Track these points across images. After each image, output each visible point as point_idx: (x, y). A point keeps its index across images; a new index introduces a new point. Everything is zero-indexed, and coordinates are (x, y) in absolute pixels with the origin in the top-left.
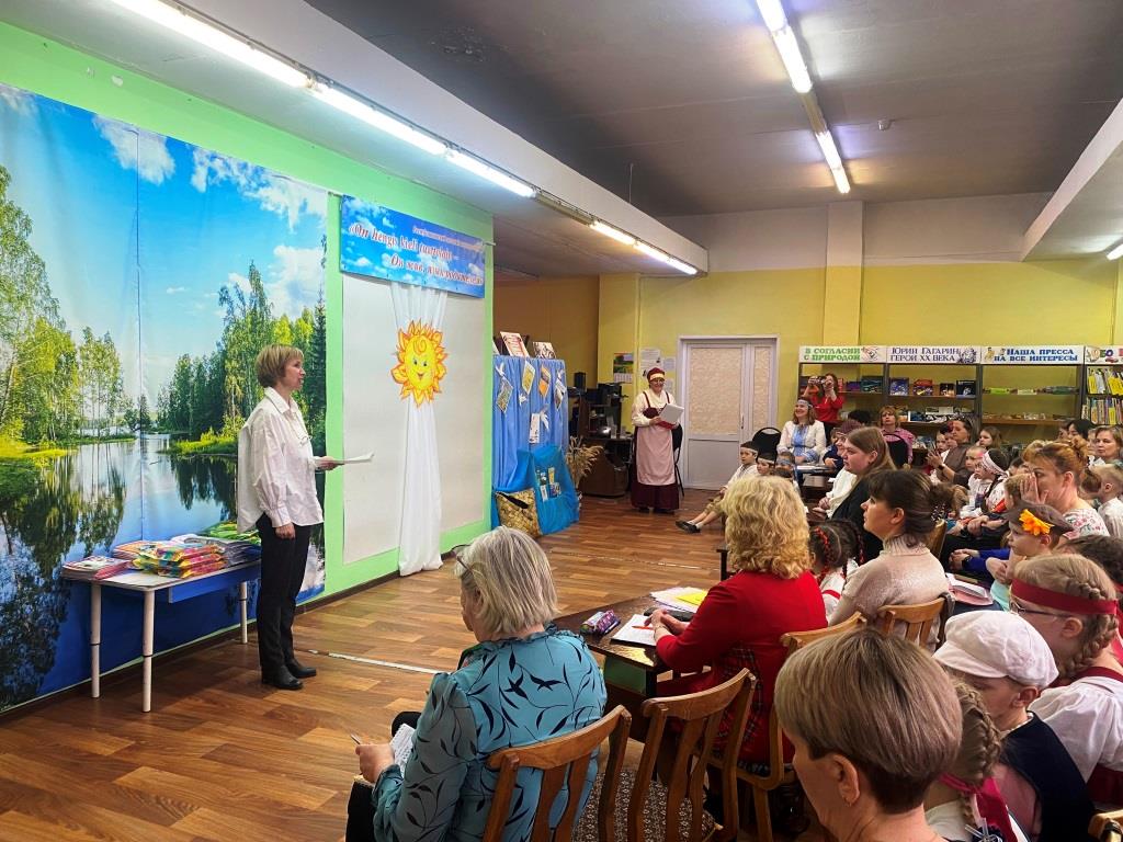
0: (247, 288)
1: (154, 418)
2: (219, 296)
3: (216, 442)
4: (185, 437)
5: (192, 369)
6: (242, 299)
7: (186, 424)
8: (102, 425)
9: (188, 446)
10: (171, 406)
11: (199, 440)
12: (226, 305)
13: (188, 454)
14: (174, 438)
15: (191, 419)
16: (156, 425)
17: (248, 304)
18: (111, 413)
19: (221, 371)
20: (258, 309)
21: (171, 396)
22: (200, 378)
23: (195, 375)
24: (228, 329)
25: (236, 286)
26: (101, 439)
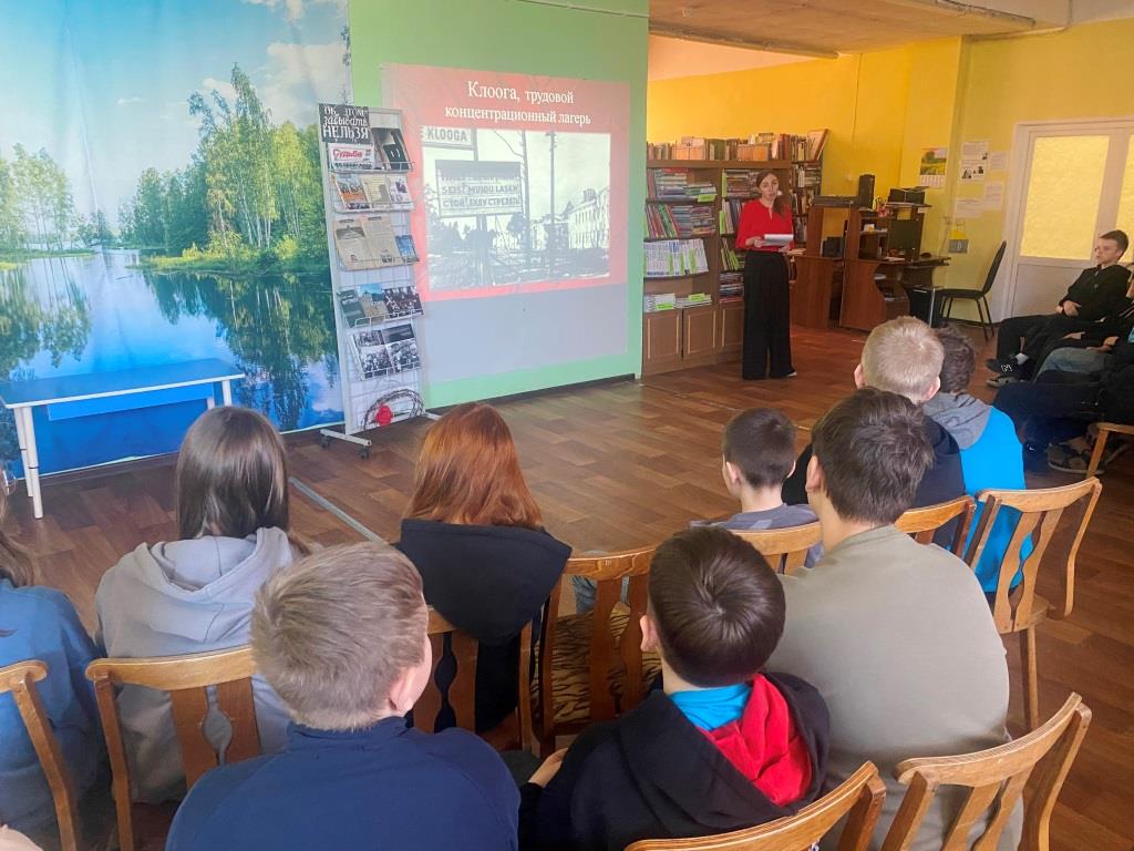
0: (231, 94)
1: (116, 233)
2: (189, 105)
3: (201, 259)
4: (161, 253)
5: (162, 183)
6: (225, 107)
7: (159, 239)
8: (51, 239)
9: (166, 262)
10: (137, 221)
11: (180, 255)
12: (201, 115)
13: (165, 270)
14: (143, 253)
15: (167, 236)
16: (120, 241)
17: (234, 111)
18: (63, 229)
19: (201, 185)
20: (249, 117)
21: (137, 211)
22: (174, 191)
23: (167, 189)
24: (206, 140)
25: (215, 93)
26: (53, 254)
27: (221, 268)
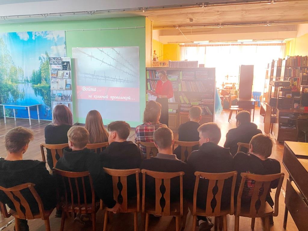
0: (45, 56)
1: (29, 80)
3: (40, 86)
4: (35, 84)
6: (44, 59)
7: (35, 82)
8: (22, 81)
9: (36, 86)
11: (38, 85)
12: (40, 60)
14: (33, 84)
15: (36, 81)
16: (30, 82)
18: (23, 79)
19: (40, 73)
20: (48, 60)
21: (32, 77)
22: (37, 74)
24: (41, 65)
25: (43, 56)
26: (22, 83)
27: (43, 87)
